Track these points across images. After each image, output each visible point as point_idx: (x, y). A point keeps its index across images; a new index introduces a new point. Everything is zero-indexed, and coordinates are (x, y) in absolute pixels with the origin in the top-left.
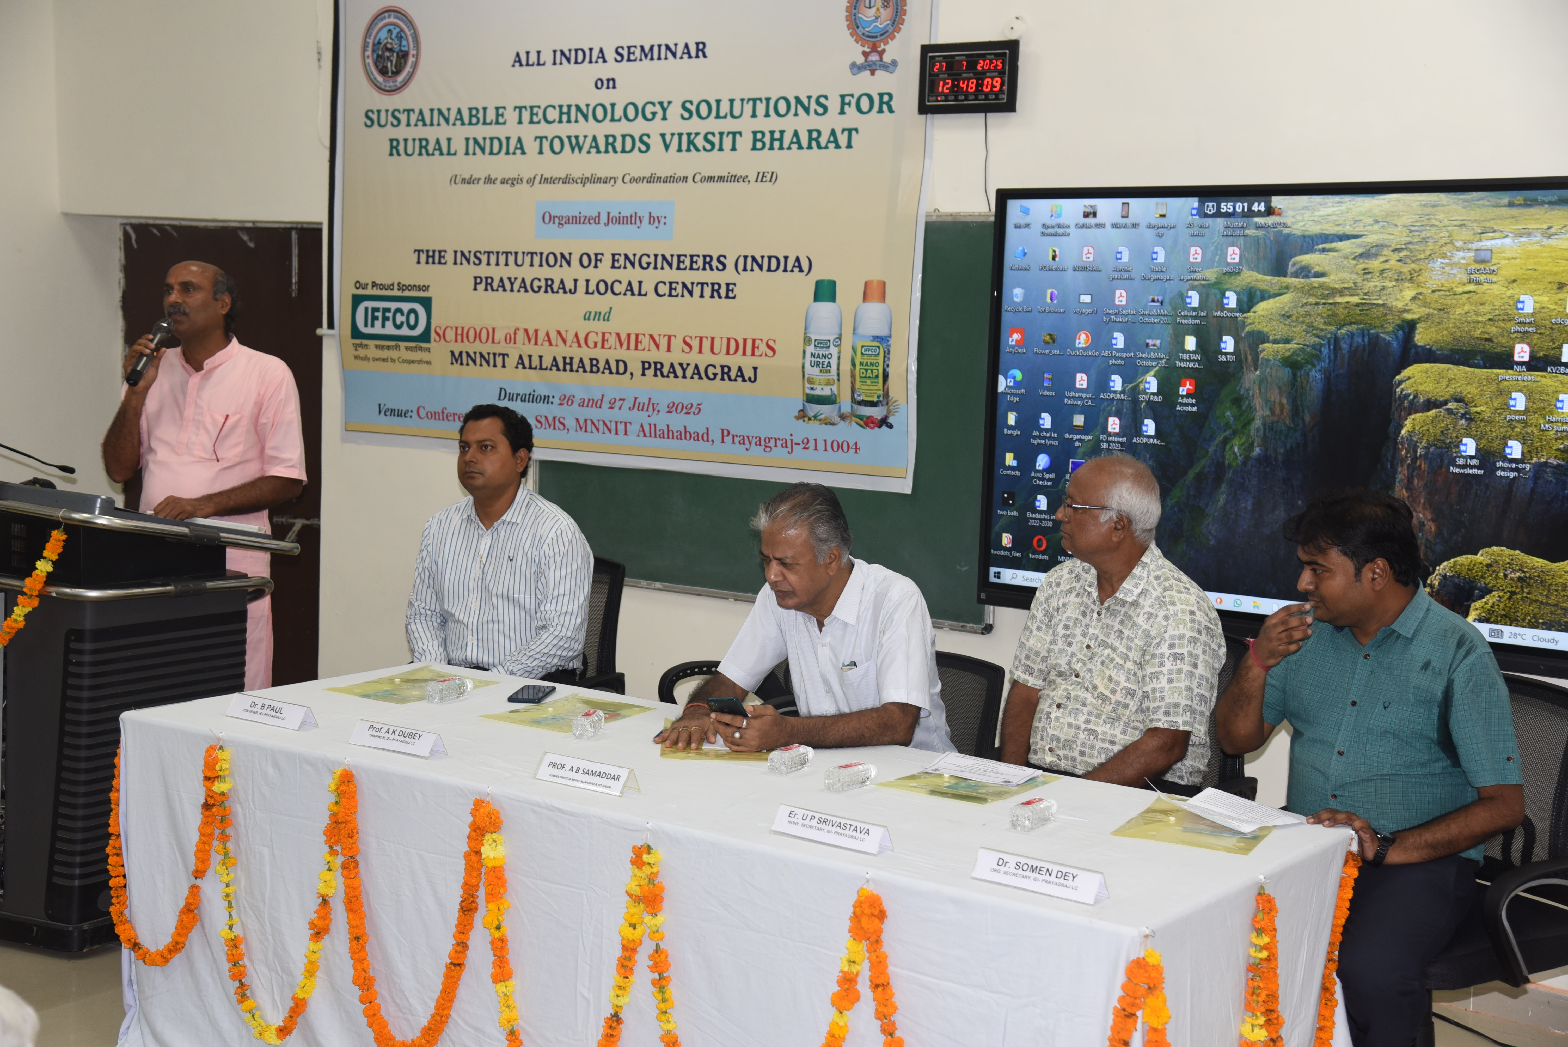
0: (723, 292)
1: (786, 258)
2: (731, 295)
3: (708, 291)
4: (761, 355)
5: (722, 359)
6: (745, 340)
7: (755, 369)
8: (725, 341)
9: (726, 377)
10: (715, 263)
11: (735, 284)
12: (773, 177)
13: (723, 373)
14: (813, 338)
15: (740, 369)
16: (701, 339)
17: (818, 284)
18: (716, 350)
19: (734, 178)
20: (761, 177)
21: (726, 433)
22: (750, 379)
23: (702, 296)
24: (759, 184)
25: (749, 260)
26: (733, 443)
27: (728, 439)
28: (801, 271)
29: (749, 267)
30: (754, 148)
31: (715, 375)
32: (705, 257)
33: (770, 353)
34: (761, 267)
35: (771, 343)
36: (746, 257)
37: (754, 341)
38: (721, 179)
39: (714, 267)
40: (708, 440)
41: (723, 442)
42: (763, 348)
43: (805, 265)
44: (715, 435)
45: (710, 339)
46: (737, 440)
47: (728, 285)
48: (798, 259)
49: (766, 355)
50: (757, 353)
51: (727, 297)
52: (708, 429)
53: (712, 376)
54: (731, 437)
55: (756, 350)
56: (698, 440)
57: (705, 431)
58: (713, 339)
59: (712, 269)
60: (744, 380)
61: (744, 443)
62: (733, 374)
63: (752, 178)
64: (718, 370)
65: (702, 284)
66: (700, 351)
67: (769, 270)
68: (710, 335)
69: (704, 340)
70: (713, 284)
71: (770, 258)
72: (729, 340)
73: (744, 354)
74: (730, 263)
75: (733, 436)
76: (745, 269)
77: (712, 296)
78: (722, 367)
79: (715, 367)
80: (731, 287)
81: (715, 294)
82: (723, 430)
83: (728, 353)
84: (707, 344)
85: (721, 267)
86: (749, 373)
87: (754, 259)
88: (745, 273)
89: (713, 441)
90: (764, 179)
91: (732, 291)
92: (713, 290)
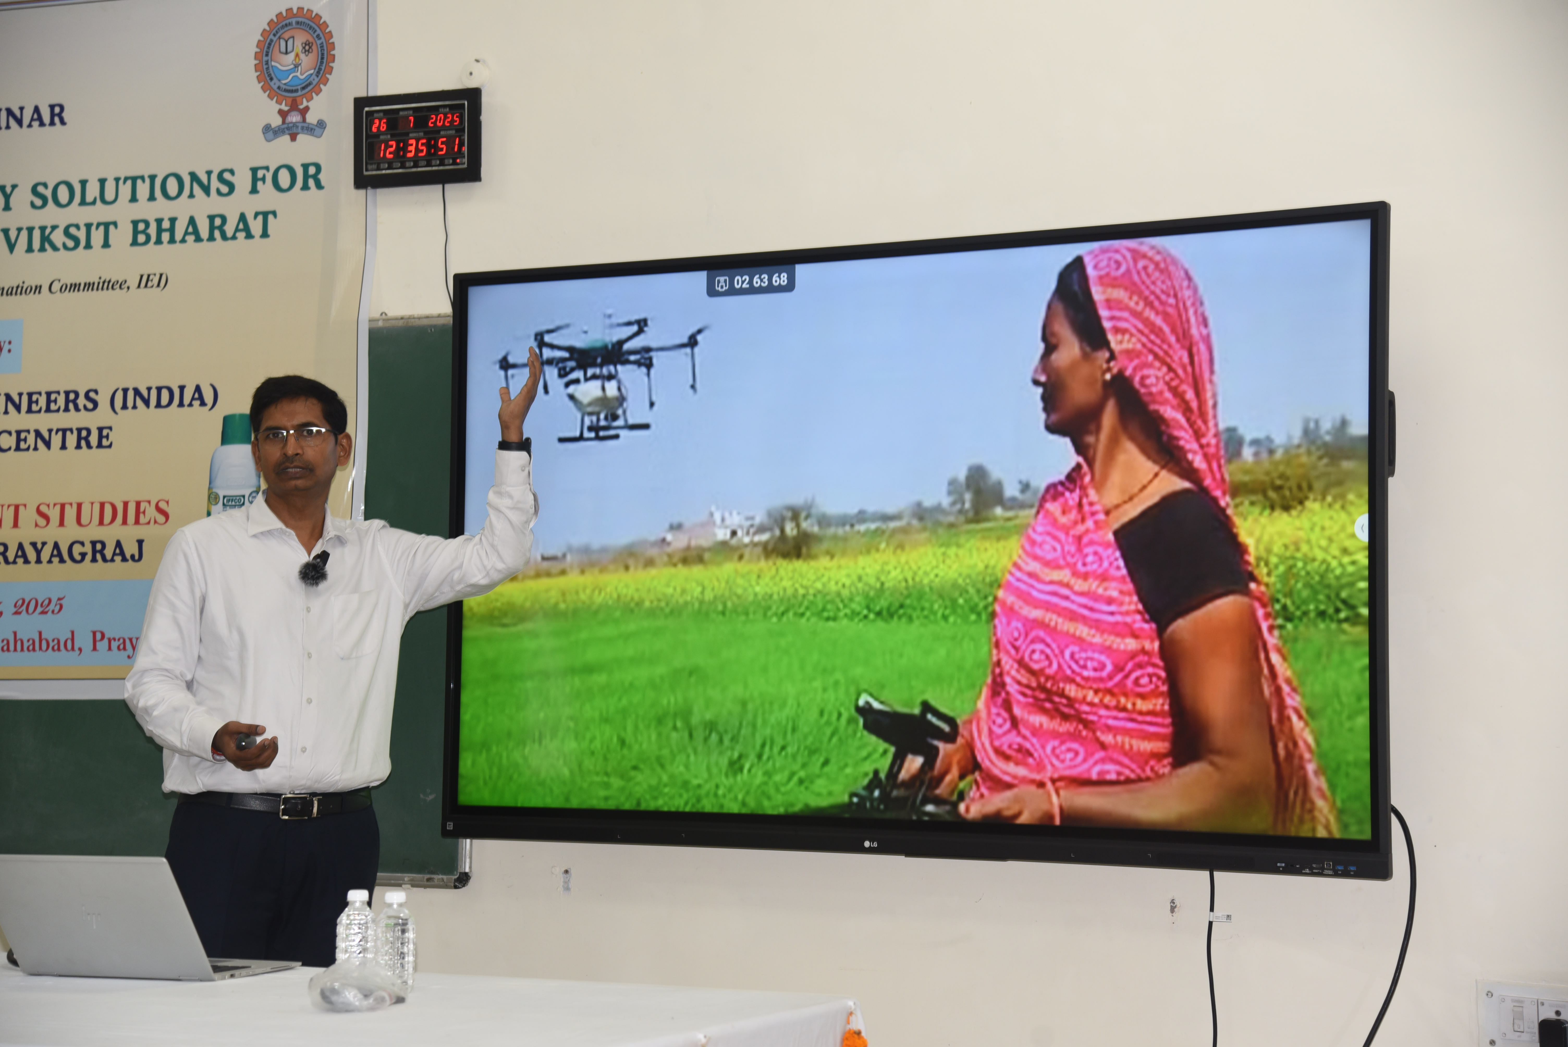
0: (94, 439)
1: (182, 388)
2: (105, 442)
3: (71, 439)
4: (149, 523)
5: (94, 532)
6: (126, 504)
7: (140, 542)
8: (97, 508)
9: (98, 556)
10: (81, 401)
11: (110, 428)
12: (162, 281)
13: (94, 551)
14: (221, 494)
15: (119, 544)
16: (63, 506)
17: (227, 420)
18: (85, 520)
19: (107, 285)
20: (144, 281)
21: (99, 636)
22: (133, 557)
23: (63, 447)
24: (142, 290)
25: (131, 394)
26: (110, 649)
27: (102, 645)
28: (203, 404)
29: (130, 403)
30: (135, 243)
31: (83, 555)
32: (67, 393)
33: (161, 518)
34: (147, 403)
35: (162, 505)
36: (125, 391)
37: (138, 504)
38: (89, 286)
39: (81, 406)
40: (73, 649)
41: (95, 649)
42: (151, 512)
43: (208, 397)
44: (84, 640)
45: (75, 506)
46: (114, 645)
47: (100, 430)
48: (198, 389)
49: (155, 522)
50: (142, 519)
51: (100, 445)
52: (73, 633)
53: (78, 558)
54: (106, 641)
55: (142, 516)
56: (59, 649)
57: (70, 636)
58: (79, 506)
59: (77, 409)
60: (124, 559)
61: (125, 649)
62: (108, 553)
63: (133, 282)
64: (88, 548)
65: (64, 431)
66: (62, 523)
67: (158, 405)
68: (75, 500)
69: (67, 507)
70: (79, 430)
71: (159, 389)
72: (102, 505)
73: (125, 522)
74: (103, 399)
75: (110, 640)
76: (125, 407)
77: (78, 447)
78: (94, 543)
79: (82, 544)
80: (105, 432)
81: (83, 443)
82: (94, 633)
83: (101, 523)
84: (71, 514)
85: (90, 406)
86: (130, 549)
87: (137, 392)
88: (125, 412)
89: (80, 649)
90: (150, 284)
91: (107, 437)
92: (79, 438)
